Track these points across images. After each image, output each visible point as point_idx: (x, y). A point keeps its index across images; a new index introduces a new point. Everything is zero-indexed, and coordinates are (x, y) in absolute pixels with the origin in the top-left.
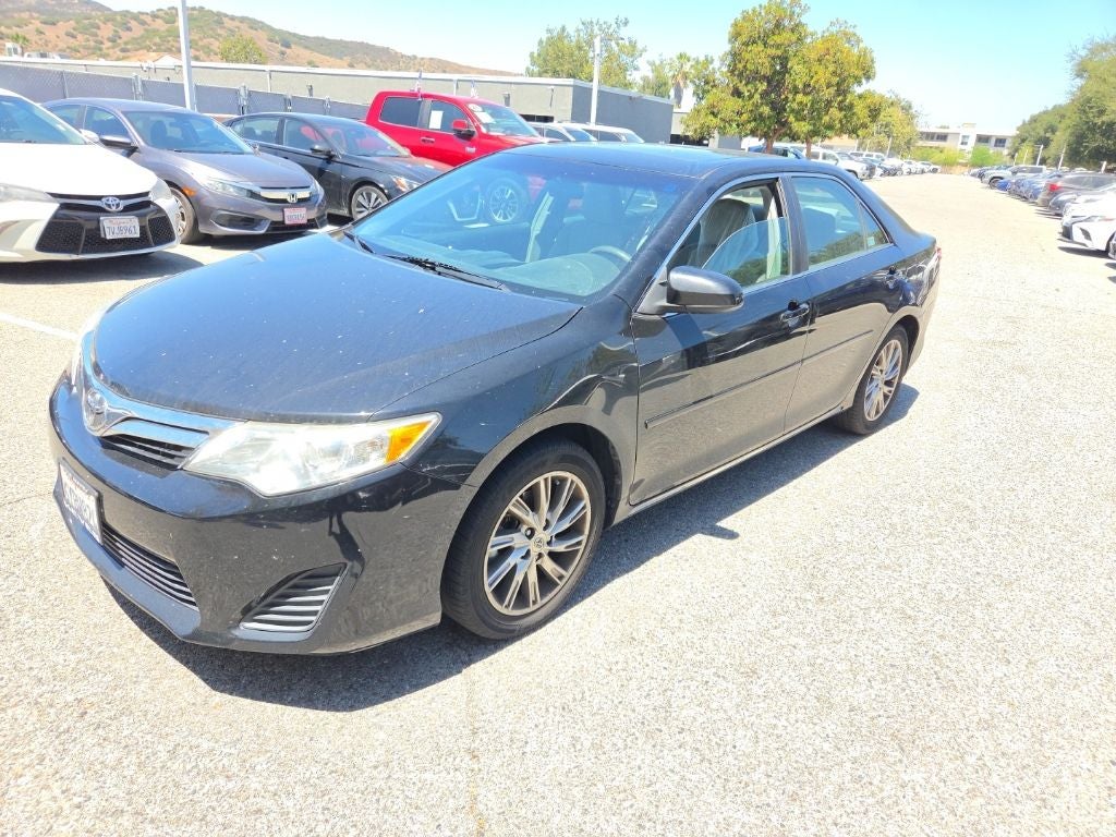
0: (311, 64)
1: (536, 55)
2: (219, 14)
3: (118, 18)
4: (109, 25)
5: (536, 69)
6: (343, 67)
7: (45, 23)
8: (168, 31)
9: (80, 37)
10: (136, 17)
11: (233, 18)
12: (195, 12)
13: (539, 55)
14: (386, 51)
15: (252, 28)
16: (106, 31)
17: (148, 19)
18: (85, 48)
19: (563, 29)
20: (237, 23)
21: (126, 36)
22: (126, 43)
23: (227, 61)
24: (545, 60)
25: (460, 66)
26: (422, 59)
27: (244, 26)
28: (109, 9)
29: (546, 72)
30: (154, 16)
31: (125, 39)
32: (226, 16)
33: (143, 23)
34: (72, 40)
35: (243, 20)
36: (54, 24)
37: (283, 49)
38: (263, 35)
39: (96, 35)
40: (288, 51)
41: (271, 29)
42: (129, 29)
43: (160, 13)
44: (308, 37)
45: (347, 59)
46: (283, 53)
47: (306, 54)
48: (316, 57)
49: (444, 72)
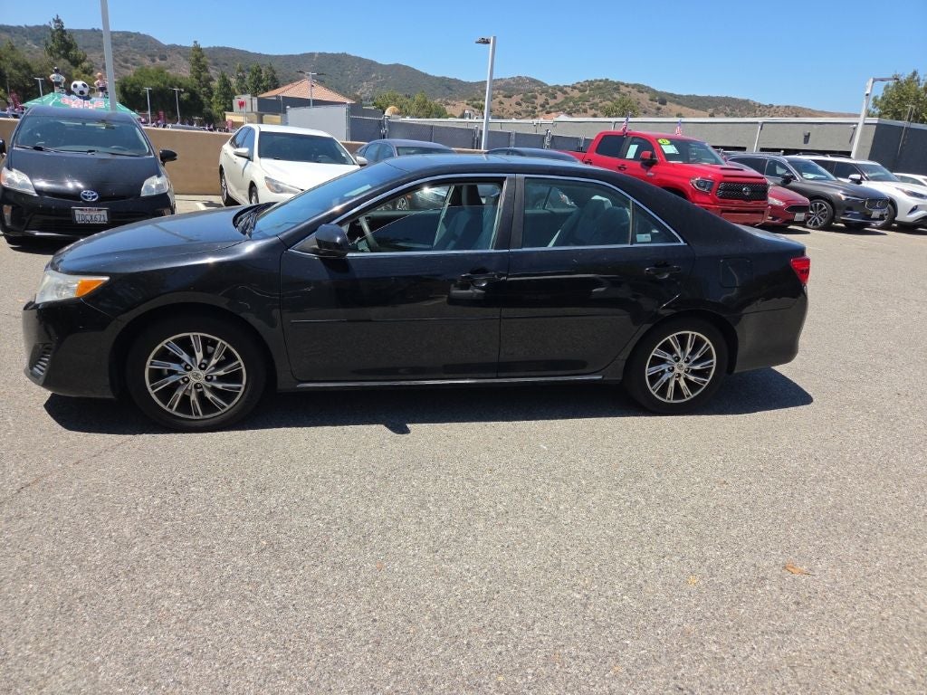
0: (679, 115)
1: (880, 98)
2: (618, 84)
3: (550, 91)
4: (544, 95)
5: (877, 111)
6: (704, 117)
7: (505, 97)
8: (580, 97)
9: (524, 105)
10: (561, 89)
11: (627, 86)
12: (602, 83)
13: (883, 98)
14: (746, 102)
15: (639, 91)
16: (540, 100)
17: (569, 90)
18: (526, 112)
19: (915, 73)
20: (630, 89)
21: (552, 102)
22: (551, 107)
23: (609, 117)
24: (888, 103)
25: (813, 111)
26: (778, 107)
27: (634, 91)
28: (546, 85)
29: (886, 113)
30: (574, 88)
31: (550, 104)
32: (623, 84)
33: (565, 93)
34: (519, 107)
35: (634, 86)
36: (510, 97)
37: (660, 106)
38: (646, 96)
39: (534, 103)
40: (663, 107)
41: (654, 91)
42: (555, 98)
43: (578, 86)
44: (682, 96)
45: (711, 111)
46: (659, 109)
47: (676, 108)
48: (684, 110)
49: (797, 116)
